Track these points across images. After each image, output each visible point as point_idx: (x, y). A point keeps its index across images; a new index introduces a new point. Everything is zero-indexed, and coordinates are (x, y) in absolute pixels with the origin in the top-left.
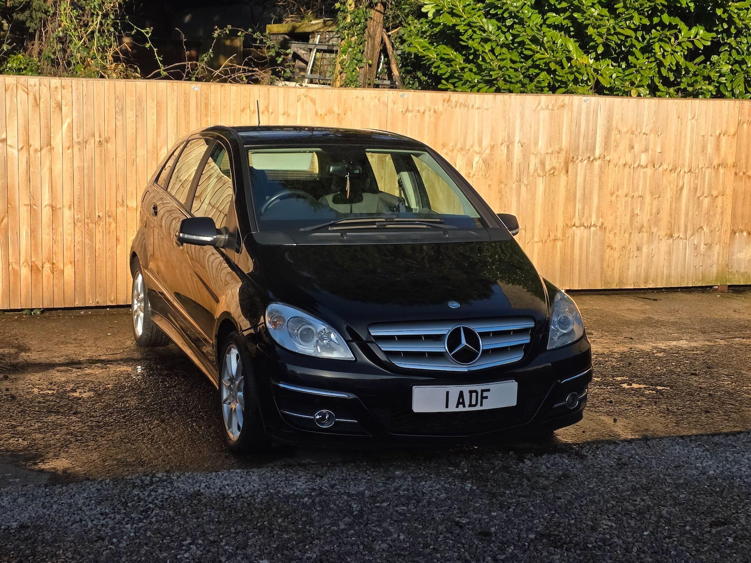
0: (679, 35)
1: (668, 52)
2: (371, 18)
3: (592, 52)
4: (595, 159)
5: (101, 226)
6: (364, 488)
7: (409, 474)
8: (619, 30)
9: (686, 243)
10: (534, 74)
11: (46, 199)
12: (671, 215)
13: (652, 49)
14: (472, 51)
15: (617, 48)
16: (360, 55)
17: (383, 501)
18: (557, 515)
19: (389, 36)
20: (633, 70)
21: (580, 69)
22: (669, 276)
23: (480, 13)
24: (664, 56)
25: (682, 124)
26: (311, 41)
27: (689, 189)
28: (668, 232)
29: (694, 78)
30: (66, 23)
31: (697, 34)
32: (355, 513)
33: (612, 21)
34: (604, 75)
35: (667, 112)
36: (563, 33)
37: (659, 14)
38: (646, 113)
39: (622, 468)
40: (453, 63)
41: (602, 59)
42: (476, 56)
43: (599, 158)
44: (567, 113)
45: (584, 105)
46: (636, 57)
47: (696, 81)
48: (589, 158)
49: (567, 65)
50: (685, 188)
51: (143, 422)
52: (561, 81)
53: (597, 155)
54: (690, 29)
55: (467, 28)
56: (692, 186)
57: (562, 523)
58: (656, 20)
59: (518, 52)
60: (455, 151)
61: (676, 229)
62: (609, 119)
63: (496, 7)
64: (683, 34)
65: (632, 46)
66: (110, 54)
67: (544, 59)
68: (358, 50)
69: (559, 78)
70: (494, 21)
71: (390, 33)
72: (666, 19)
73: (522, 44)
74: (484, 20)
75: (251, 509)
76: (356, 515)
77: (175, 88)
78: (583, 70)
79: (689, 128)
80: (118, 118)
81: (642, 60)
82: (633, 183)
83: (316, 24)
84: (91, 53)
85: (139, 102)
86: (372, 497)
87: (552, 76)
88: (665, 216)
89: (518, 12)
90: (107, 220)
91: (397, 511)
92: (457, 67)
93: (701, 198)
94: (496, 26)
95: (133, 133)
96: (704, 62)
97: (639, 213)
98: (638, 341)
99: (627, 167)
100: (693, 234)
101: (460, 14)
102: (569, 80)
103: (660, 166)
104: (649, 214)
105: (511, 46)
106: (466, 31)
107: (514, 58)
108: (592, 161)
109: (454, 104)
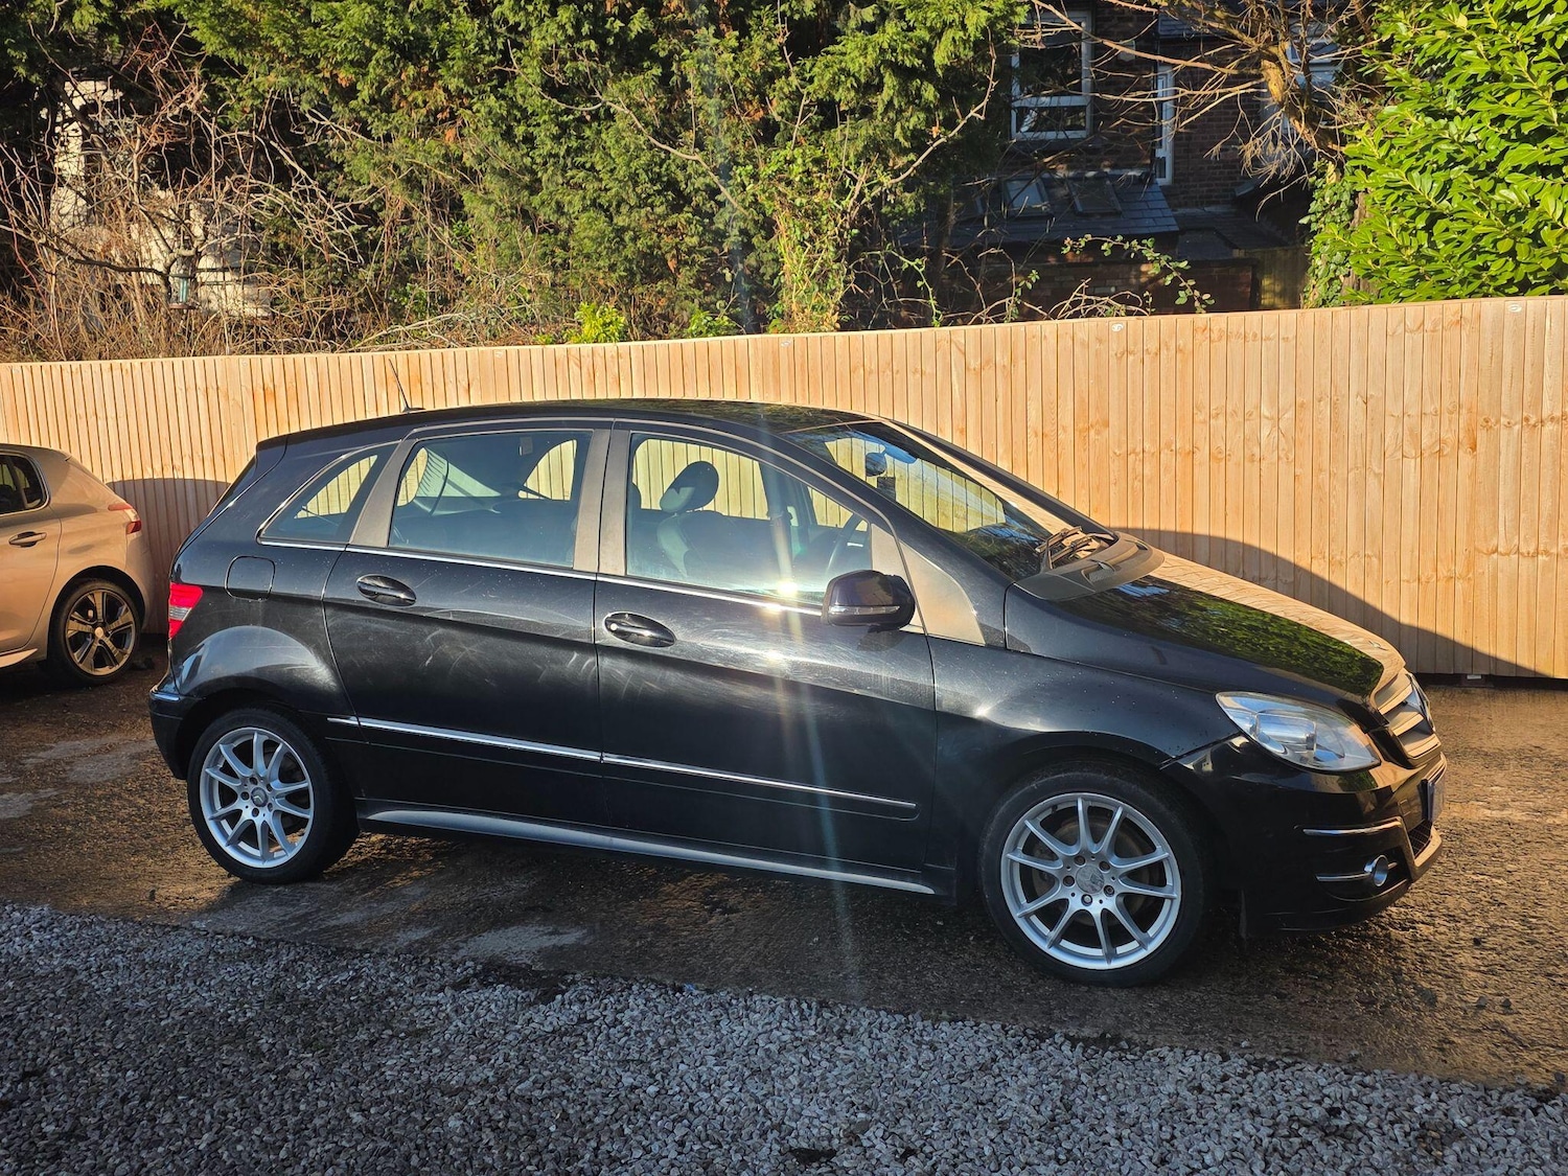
4: (1541, 422)
44: (1468, 337)
45: (1509, 317)
48: (1527, 419)
108: (1535, 426)
109: (1215, 336)
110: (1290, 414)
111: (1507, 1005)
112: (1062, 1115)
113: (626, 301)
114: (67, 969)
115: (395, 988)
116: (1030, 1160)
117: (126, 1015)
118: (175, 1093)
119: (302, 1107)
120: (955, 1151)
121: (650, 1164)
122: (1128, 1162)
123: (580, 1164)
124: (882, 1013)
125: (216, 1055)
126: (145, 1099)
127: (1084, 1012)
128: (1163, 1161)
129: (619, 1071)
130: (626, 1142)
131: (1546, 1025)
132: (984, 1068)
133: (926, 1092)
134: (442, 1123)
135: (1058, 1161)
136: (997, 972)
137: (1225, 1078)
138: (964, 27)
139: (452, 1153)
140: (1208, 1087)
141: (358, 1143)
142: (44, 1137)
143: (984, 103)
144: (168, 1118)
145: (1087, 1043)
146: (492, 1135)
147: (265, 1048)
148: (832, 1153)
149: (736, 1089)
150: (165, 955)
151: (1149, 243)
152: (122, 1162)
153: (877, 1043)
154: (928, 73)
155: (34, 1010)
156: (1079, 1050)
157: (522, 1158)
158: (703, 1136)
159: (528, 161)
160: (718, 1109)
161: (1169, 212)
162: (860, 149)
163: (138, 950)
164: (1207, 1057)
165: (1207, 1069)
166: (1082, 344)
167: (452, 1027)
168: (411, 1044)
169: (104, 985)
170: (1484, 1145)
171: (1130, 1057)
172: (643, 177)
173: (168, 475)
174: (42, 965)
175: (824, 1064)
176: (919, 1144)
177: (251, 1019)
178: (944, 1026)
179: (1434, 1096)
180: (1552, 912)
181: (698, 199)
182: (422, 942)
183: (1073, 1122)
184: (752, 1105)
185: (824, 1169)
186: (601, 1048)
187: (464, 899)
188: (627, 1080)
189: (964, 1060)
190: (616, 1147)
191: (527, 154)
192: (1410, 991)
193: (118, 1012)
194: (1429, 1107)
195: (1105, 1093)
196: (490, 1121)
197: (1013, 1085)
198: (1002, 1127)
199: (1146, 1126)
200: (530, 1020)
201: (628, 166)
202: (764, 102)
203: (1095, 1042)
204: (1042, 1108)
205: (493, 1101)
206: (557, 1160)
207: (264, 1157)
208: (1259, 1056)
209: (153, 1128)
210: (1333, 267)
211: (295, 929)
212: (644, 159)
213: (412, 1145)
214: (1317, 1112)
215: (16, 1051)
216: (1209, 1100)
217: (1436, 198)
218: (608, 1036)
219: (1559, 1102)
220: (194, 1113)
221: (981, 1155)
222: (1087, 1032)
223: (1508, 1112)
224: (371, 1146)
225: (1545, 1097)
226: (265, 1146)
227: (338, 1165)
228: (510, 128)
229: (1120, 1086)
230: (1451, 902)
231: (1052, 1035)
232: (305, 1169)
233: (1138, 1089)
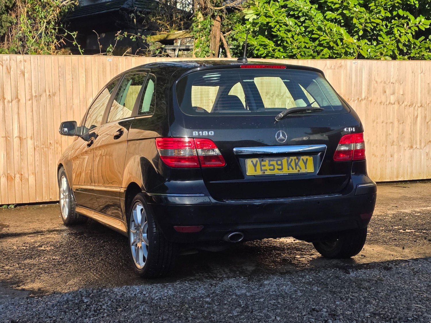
0: (409, 22)
1: (403, 33)
2: (213, 25)
3: (355, 35)
4: (362, 99)
5: (52, 149)
6: (245, 291)
7: (274, 282)
8: (372, 20)
9: (421, 152)
10: (320, 50)
11: (16, 134)
12: (411, 134)
13: (393, 32)
14: (280, 38)
15: (371, 32)
16: (207, 48)
17: (260, 298)
18: (381, 302)
19: (224, 36)
20: (381, 46)
21: (349, 45)
22: (412, 173)
23: (283, 14)
24: (400, 36)
25: (415, 76)
26: (175, 44)
27: (422, 118)
28: (410, 145)
29: (419, 50)
30: (24, 28)
31: (420, 21)
32: (242, 306)
33: (368, 15)
34: (363, 49)
35: (405, 68)
36: (336, 24)
37: (397, 9)
38: (392, 70)
39: (415, 274)
40: (267, 47)
41: (362, 39)
42: (282, 41)
43: (365, 99)
44: (343, 71)
45: (354, 66)
46: (382, 38)
47: (421, 51)
48: (358, 99)
49: (340, 44)
50: (419, 117)
51: (89, 261)
52: (337, 54)
53: (363, 97)
54: (416, 18)
55: (276, 24)
56: (423, 115)
57: (385, 307)
58: (395, 13)
59: (309, 37)
60: (274, 97)
61: (414, 143)
62: (370, 74)
63: (294, 10)
64: (411, 22)
65: (381, 30)
66: (53, 47)
67: (326, 40)
68: (206, 45)
69: (336, 52)
70: (293, 19)
71: (225, 35)
72: (401, 12)
73: (311, 32)
74: (287, 18)
75: (170, 306)
76: (243, 307)
77: (97, 60)
78: (350, 46)
79: (419, 79)
80: (61, 80)
81: (386, 39)
82: (386, 114)
83: (177, 34)
84: (41, 46)
85: (74, 70)
86: (252, 296)
87: (331, 51)
88: (407, 135)
89: (308, 12)
90: (56, 145)
91: (271, 303)
92: (271, 49)
93: (429, 123)
94: (294, 22)
95: (71, 89)
96: (425, 39)
97: (391, 133)
98: (402, 208)
99: (383, 104)
100: (425, 146)
101: (271, 16)
102: (342, 53)
103: (403, 103)
104: (397, 134)
105: (304, 34)
106: (276, 26)
107: (306, 41)
108: (360, 101)
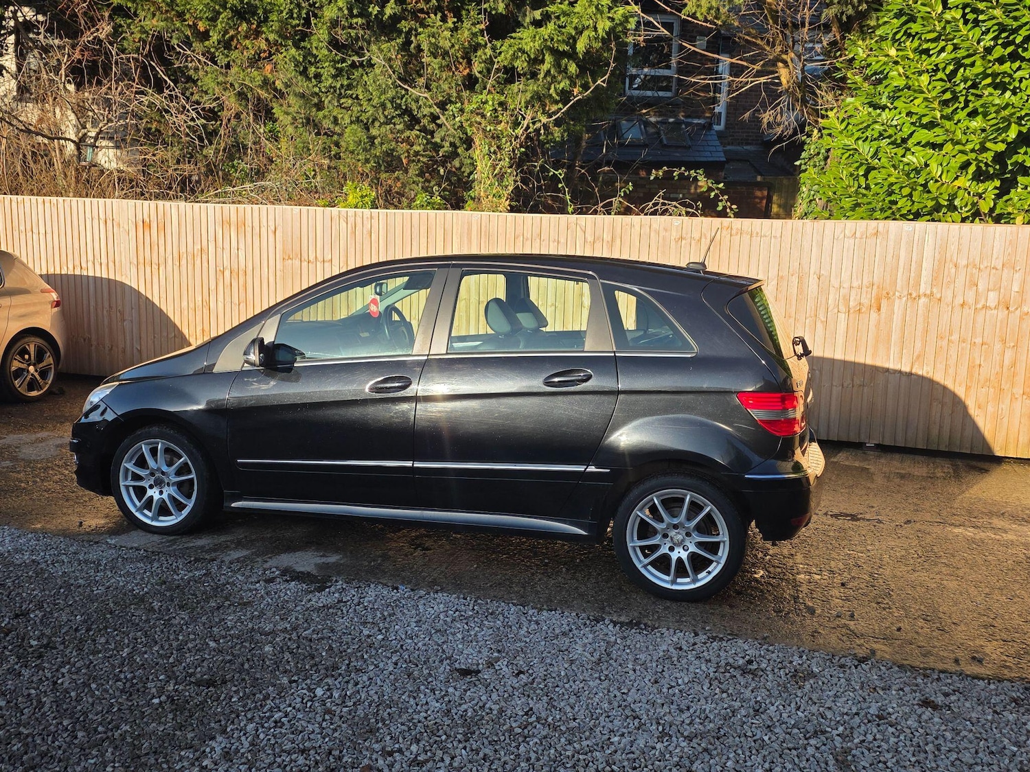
4: (919, 296)
34: (987, 199)
41: (986, 180)
43: (925, 295)
44: (880, 243)
45: (904, 233)
48: (911, 294)
53: (921, 292)
62: (941, 249)
88: (1022, 370)
97: (982, 363)
99: (966, 307)
103: (1017, 309)
108: (915, 298)
109: (734, 232)
110: (775, 282)
111: (852, 616)
112: (605, 657)
113: (376, 183)
114: (33, 561)
115: (231, 580)
116: (585, 678)
117: (72, 587)
118: (106, 628)
119: (181, 638)
120: (545, 673)
121: (379, 673)
122: (638, 681)
123: (339, 671)
124: (511, 605)
125: (128, 610)
126: (88, 630)
127: (622, 609)
128: (656, 682)
129: (362, 627)
130: (365, 662)
131: (871, 627)
132: (564, 634)
133: (532, 645)
134: (261, 648)
135: (600, 680)
136: (577, 587)
137: (695, 644)
138: (595, 29)
139: (267, 663)
140: (685, 648)
141: (214, 656)
142: (32, 646)
143: (606, 77)
144: (103, 640)
145: (622, 624)
146: (289, 656)
147: (156, 607)
148: (479, 672)
149: (427, 639)
150: (92, 556)
151: (701, 172)
152: (79, 660)
153: (507, 620)
154: (572, 55)
155: (17, 582)
156: (617, 627)
157: (307, 667)
158: (408, 660)
159: (317, 90)
160: (417, 648)
161: (720, 148)
162: (528, 98)
163: (75, 553)
164: (687, 634)
165: (686, 639)
166: (655, 231)
167: (265, 602)
168: (242, 609)
169: (58, 570)
170: (826, 681)
171: (644, 632)
172: (389, 105)
173: (78, 272)
174: (18, 558)
175: (477, 629)
176: (526, 669)
177: (147, 593)
178: (545, 613)
179: (804, 657)
180: (887, 572)
181: (425, 121)
182: (245, 557)
183: (610, 662)
184: (436, 647)
185: (473, 679)
186: (351, 615)
187: (269, 535)
188: (366, 632)
189: (554, 629)
190: (359, 664)
191: (316, 86)
192: (802, 607)
193: (68, 586)
194: (801, 662)
195: (629, 648)
196: (288, 648)
197: (580, 643)
198: (572, 662)
199: (649, 665)
200: (310, 600)
201: (379, 98)
202: (469, 63)
203: (627, 624)
204: (594, 654)
205: (290, 639)
206: (327, 669)
207: (161, 662)
208: (714, 635)
209: (95, 645)
210: (812, 193)
211: (168, 546)
212: (390, 94)
213: (245, 659)
214: (741, 662)
215: (9, 603)
216: (685, 654)
217: (872, 157)
218: (355, 610)
219: (870, 663)
220: (118, 638)
221: (559, 676)
222: (623, 619)
223: (842, 666)
224: (221, 658)
225: (863, 660)
226: (161, 656)
227: (203, 667)
228: (305, 69)
229: (638, 646)
230: (833, 564)
231: (604, 620)
232: (185, 668)
233: (647, 648)
